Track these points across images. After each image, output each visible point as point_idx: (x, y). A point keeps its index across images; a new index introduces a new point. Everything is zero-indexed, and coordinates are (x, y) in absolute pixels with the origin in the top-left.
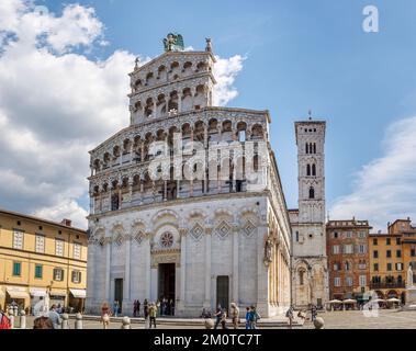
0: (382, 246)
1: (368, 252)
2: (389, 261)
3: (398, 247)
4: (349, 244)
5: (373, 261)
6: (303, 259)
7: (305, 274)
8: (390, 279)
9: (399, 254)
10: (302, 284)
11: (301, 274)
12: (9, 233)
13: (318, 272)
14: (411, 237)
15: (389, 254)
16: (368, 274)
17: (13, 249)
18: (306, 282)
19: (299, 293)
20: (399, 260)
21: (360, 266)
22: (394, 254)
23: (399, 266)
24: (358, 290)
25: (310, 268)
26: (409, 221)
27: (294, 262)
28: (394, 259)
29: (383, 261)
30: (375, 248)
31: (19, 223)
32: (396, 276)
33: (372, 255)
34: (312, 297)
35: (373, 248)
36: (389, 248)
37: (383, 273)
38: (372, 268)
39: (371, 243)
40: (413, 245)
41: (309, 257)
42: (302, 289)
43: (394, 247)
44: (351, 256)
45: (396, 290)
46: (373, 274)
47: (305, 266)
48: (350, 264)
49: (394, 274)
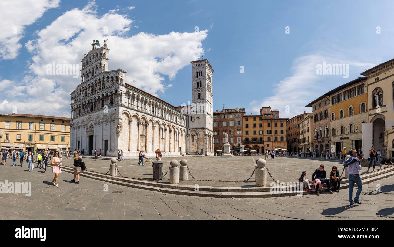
0: (251, 122)
1: (242, 125)
2: (255, 129)
3: (261, 122)
4: (232, 121)
5: (245, 129)
6: (194, 129)
7: (195, 137)
8: (255, 139)
9: (261, 126)
10: (193, 141)
11: (193, 137)
12: (38, 125)
13: (201, 136)
14: (269, 117)
15: (255, 126)
16: (242, 137)
17: (39, 130)
18: (195, 141)
19: (191, 146)
20: (261, 129)
21: (238, 132)
22: (258, 126)
23: (261, 133)
24: (237, 145)
25: (197, 134)
26: (270, 108)
27: (189, 131)
28: (258, 129)
29: (251, 129)
30: (247, 123)
31: (42, 120)
32: (259, 138)
33: (244, 126)
34: (198, 148)
35: (245, 123)
36: (255, 122)
37: (251, 136)
38: (244, 134)
39: (244, 120)
40: (269, 121)
41: (197, 128)
42: (193, 144)
43: (258, 122)
44: (232, 127)
45: (258, 145)
46: (245, 136)
47: (195, 133)
48: (232, 132)
49: (258, 136)
